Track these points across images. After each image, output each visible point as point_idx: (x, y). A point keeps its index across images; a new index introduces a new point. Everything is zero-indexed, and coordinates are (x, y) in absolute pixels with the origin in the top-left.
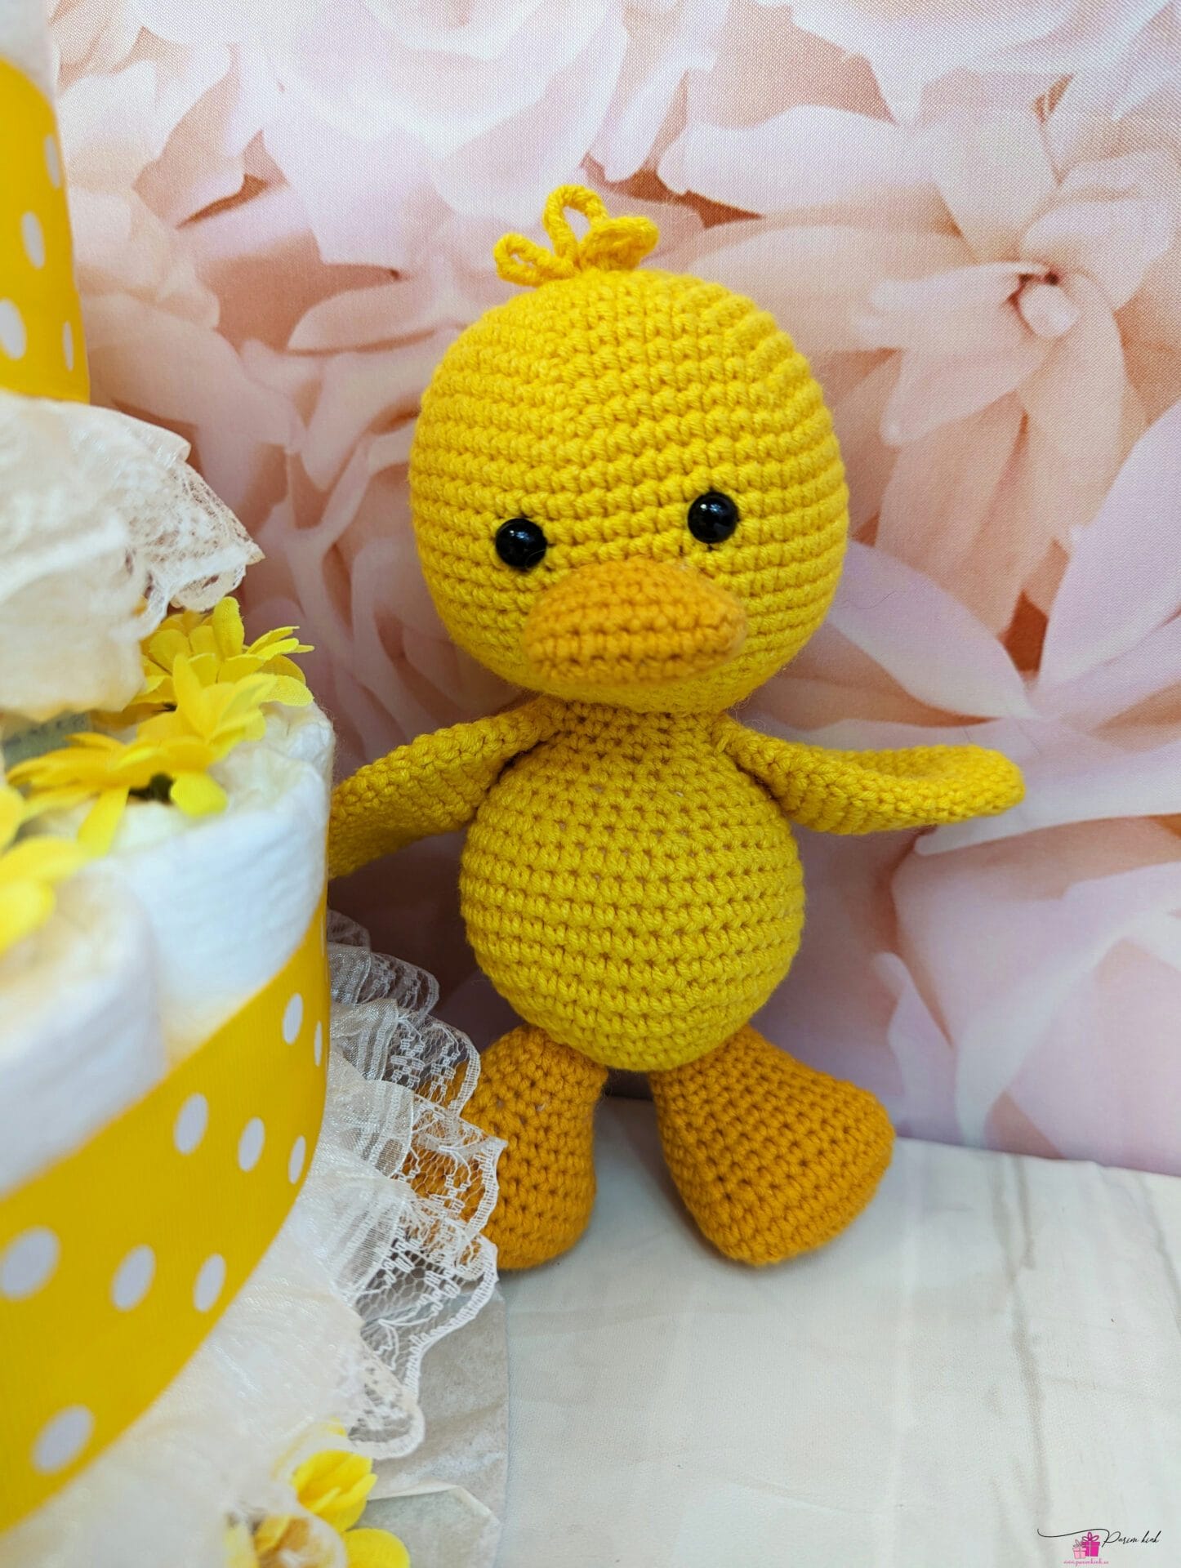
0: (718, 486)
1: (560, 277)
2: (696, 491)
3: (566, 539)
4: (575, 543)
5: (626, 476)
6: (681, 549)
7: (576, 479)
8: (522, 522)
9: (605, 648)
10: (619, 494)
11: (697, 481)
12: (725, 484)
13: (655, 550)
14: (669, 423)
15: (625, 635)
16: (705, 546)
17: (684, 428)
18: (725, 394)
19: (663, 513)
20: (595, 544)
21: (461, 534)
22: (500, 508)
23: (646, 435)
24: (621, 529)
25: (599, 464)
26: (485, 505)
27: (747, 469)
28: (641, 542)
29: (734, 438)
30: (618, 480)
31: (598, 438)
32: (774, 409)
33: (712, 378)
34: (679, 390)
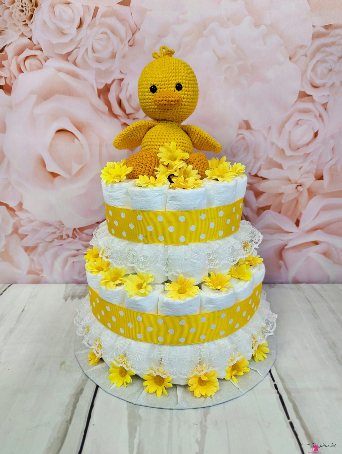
0: (180, 83)
1: (161, 57)
3: (159, 88)
4: (160, 89)
5: (168, 80)
6: (174, 91)
7: (161, 80)
8: (154, 86)
9: (163, 99)
10: (167, 82)
11: (177, 82)
13: (171, 90)
14: (174, 74)
15: (166, 98)
16: (178, 91)
17: (176, 75)
18: (182, 72)
19: (172, 86)
20: (163, 89)
21: (145, 88)
22: (151, 84)
23: (171, 75)
24: (167, 87)
25: (164, 79)
26: (149, 84)
27: (184, 81)
28: (169, 89)
29: (182, 77)
30: (167, 81)
31: (165, 75)
32: (188, 75)
33: (180, 69)
34: (176, 70)
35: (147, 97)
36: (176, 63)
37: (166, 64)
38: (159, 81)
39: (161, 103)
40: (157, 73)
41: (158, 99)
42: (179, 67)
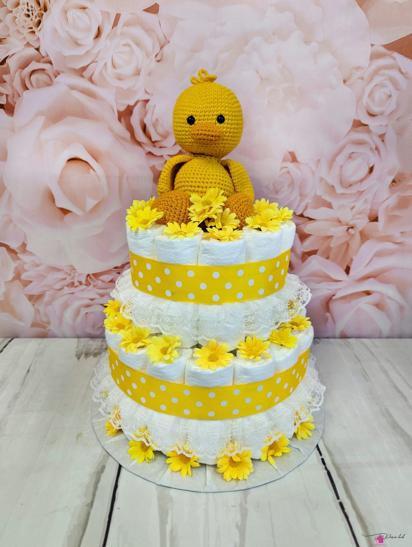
1: (201, 83)
2: (219, 115)
3: (198, 120)
4: (199, 120)
6: (215, 124)
7: (201, 111)
8: (192, 117)
9: (202, 133)
10: (207, 113)
11: (219, 113)
12: (223, 114)
13: (211, 123)
14: (216, 104)
15: (206, 131)
16: (219, 124)
17: (218, 105)
18: (225, 101)
19: (213, 117)
20: (202, 121)
21: (181, 119)
22: (188, 115)
23: (212, 105)
24: (207, 119)
25: (204, 109)
26: (186, 114)
27: (227, 113)
28: (209, 121)
29: (225, 108)
30: (207, 111)
31: (205, 105)
32: (232, 105)
33: (223, 99)
34: (218, 100)
35: (183, 129)
36: (219, 91)
37: (207, 92)
38: (198, 112)
39: (199, 137)
40: (196, 101)
41: (197, 132)
42: (222, 95)
